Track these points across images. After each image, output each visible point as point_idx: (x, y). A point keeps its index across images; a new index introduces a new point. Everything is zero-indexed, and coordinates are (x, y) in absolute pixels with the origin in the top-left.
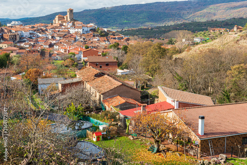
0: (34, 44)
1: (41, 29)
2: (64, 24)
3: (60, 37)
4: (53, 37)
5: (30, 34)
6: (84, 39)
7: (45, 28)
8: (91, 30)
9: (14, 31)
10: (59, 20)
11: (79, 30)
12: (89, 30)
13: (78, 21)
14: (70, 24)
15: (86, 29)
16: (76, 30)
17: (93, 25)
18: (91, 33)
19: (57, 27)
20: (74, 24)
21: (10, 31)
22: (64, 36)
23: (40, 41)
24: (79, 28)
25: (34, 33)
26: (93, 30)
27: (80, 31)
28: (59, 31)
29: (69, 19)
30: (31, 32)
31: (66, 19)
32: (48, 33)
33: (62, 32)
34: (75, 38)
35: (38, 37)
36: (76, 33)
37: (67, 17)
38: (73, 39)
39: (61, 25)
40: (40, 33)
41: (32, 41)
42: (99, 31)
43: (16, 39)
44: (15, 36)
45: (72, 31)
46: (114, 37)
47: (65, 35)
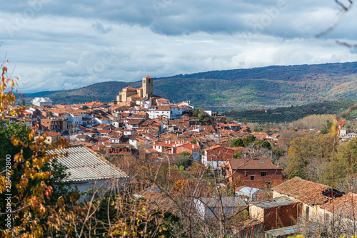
0: (93, 136)
1: (101, 111)
2: (138, 103)
3: (134, 125)
4: (121, 125)
5: (84, 119)
6: (175, 128)
7: (107, 110)
8: (184, 113)
9: (57, 115)
10: (128, 96)
11: (165, 113)
12: (181, 112)
13: (160, 97)
14: (148, 102)
15: (176, 111)
16: (160, 113)
17: (187, 104)
18: (185, 118)
19: (125, 108)
20: (154, 104)
21: (51, 115)
22: (141, 124)
23: (102, 131)
24: (164, 109)
25: (90, 117)
26: (189, 113)
27: (167, 114)
28: (130, 115)
29: (145, 95)
30: (84, 116)
31: (139, 95)
32: (112, 119)
33: (136, 116)
34: (160, 127)
35: (97, 124)
36: (161, 118)
37: (142, 91)
38: (157, 129)
39: (133, 104)
40: (99, 118)
41: (89, 131)
42: (199, 115)
43: (61, 127)
44: (61, 122)
45: (153, 115)
46: (226, 125)
47: (143, 121)
